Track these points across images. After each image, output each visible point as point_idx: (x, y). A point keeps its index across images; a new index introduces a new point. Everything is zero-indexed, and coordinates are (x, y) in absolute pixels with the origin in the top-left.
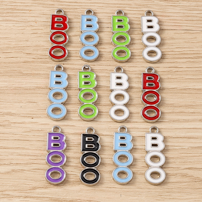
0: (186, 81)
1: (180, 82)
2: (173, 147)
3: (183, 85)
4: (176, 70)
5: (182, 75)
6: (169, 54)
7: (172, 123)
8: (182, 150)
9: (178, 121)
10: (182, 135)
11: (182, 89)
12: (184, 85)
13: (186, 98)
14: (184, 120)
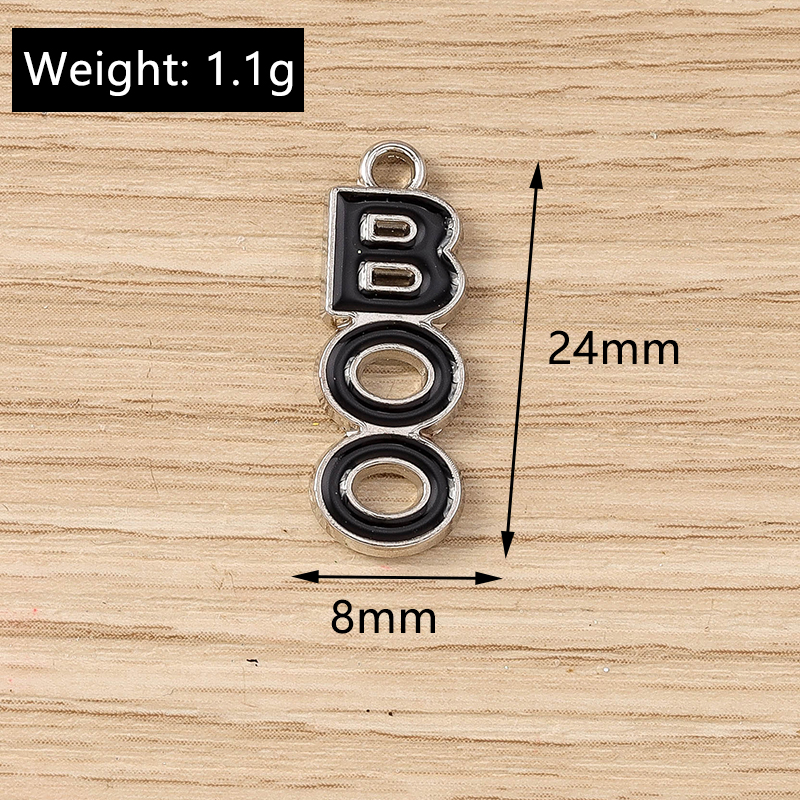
0: (789, 233)
1: (745, 241)
2: (692, 725)
3: (765, 263)
4: (715, 154)
5: (755, 190)
6: (668, 33)
7: (679, 544)
8: (755, 745)
9: (729, 533)
10: (758, 634)
11: (753, 298)
12: (775, 264)
13: (783, 362)
14: (771, 528)
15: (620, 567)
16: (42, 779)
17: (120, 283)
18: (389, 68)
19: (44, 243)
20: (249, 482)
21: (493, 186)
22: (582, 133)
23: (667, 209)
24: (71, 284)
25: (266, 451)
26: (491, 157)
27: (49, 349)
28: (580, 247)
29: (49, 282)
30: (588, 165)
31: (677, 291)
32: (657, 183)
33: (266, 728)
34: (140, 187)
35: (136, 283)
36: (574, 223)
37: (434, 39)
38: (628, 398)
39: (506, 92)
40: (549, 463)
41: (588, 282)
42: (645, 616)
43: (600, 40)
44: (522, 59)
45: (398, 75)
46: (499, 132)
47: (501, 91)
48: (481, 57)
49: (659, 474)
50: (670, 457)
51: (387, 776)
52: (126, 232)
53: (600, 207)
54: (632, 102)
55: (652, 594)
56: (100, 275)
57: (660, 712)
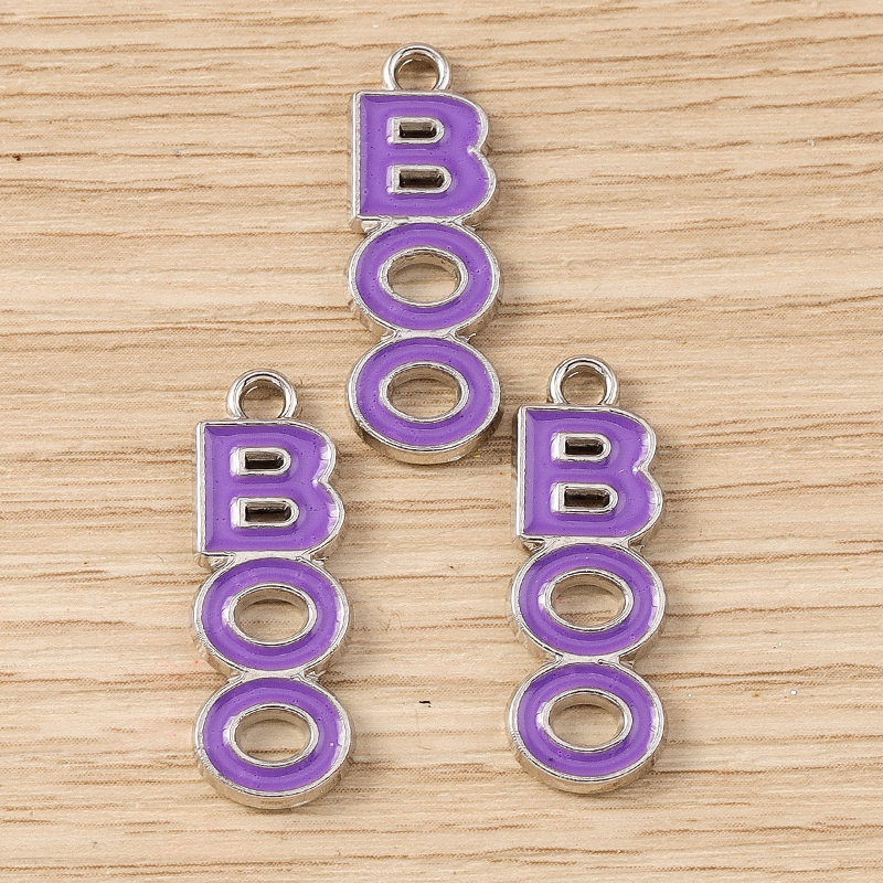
15: (802, 586)
16: (214, 835)
17: (266, 322)
18: (532, 88)
19: (186, 286)
20: (411, 519)
21: (647, 203)
22: (737, 144)
23: (830, 217)
24: (216, 326)
25: (428, 487)
26: (644, 174)
27: (195, 394)
28: (742, 260)
29: (193, 325)
30: (745, 177)
31: (845, 300)
32: (817, 192)
33: (444, 770)
34: (282, 224)
35: (283, 322)
36: (733, 237)
37: (578, 57)
38: (799, 413)
39: (655, 106)
40: (722, 484)
41: (752, 296)
42: (831, 635)
43: (749, 48)
44: (670, 72)
45: (542, 95)
46: (650, 148)
47: (650, 106)
48: (630, 71)
49: (837, 489)
50: (849, 470)
51: (571, 814)
52: (269, 270)
53: (760, 218)
54: (788, 110)
55: (837, 613)
56: (245, 316)
57: (852, 733)
